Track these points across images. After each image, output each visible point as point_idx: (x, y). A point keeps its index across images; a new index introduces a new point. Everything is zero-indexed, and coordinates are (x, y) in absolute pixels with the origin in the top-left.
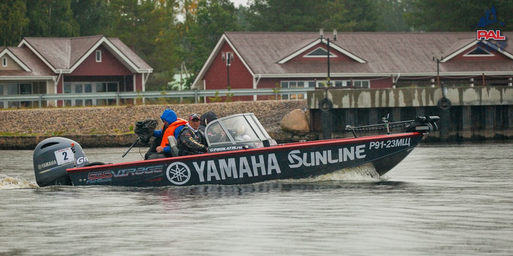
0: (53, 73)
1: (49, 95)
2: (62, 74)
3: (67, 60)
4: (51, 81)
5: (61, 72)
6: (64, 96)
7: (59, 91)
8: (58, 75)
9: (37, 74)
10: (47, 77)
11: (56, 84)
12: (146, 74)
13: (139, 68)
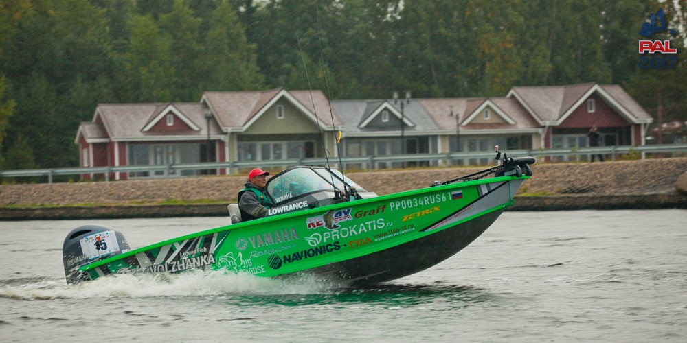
0: (538, 126)
1: (535, 150)
2: (549, 127)
3: (556, 111)
4: (537, 134)
5: (548, 123)
6: (553, 152)
7: (547, 146)
8: (544, 127)
9: (522, 127)
10: (533, 130)
11: (543, 136)
12: (645, 124)
13: (637, 118)
